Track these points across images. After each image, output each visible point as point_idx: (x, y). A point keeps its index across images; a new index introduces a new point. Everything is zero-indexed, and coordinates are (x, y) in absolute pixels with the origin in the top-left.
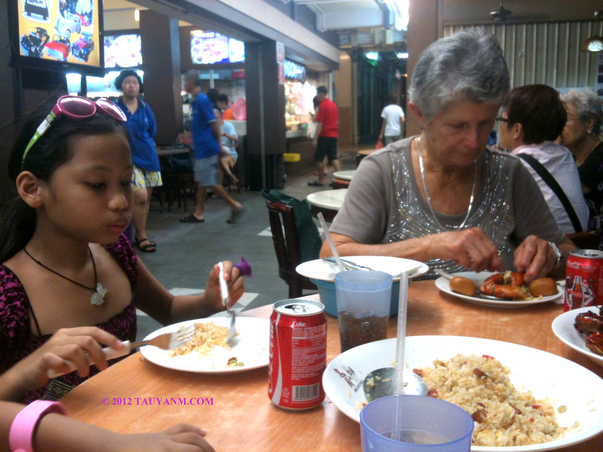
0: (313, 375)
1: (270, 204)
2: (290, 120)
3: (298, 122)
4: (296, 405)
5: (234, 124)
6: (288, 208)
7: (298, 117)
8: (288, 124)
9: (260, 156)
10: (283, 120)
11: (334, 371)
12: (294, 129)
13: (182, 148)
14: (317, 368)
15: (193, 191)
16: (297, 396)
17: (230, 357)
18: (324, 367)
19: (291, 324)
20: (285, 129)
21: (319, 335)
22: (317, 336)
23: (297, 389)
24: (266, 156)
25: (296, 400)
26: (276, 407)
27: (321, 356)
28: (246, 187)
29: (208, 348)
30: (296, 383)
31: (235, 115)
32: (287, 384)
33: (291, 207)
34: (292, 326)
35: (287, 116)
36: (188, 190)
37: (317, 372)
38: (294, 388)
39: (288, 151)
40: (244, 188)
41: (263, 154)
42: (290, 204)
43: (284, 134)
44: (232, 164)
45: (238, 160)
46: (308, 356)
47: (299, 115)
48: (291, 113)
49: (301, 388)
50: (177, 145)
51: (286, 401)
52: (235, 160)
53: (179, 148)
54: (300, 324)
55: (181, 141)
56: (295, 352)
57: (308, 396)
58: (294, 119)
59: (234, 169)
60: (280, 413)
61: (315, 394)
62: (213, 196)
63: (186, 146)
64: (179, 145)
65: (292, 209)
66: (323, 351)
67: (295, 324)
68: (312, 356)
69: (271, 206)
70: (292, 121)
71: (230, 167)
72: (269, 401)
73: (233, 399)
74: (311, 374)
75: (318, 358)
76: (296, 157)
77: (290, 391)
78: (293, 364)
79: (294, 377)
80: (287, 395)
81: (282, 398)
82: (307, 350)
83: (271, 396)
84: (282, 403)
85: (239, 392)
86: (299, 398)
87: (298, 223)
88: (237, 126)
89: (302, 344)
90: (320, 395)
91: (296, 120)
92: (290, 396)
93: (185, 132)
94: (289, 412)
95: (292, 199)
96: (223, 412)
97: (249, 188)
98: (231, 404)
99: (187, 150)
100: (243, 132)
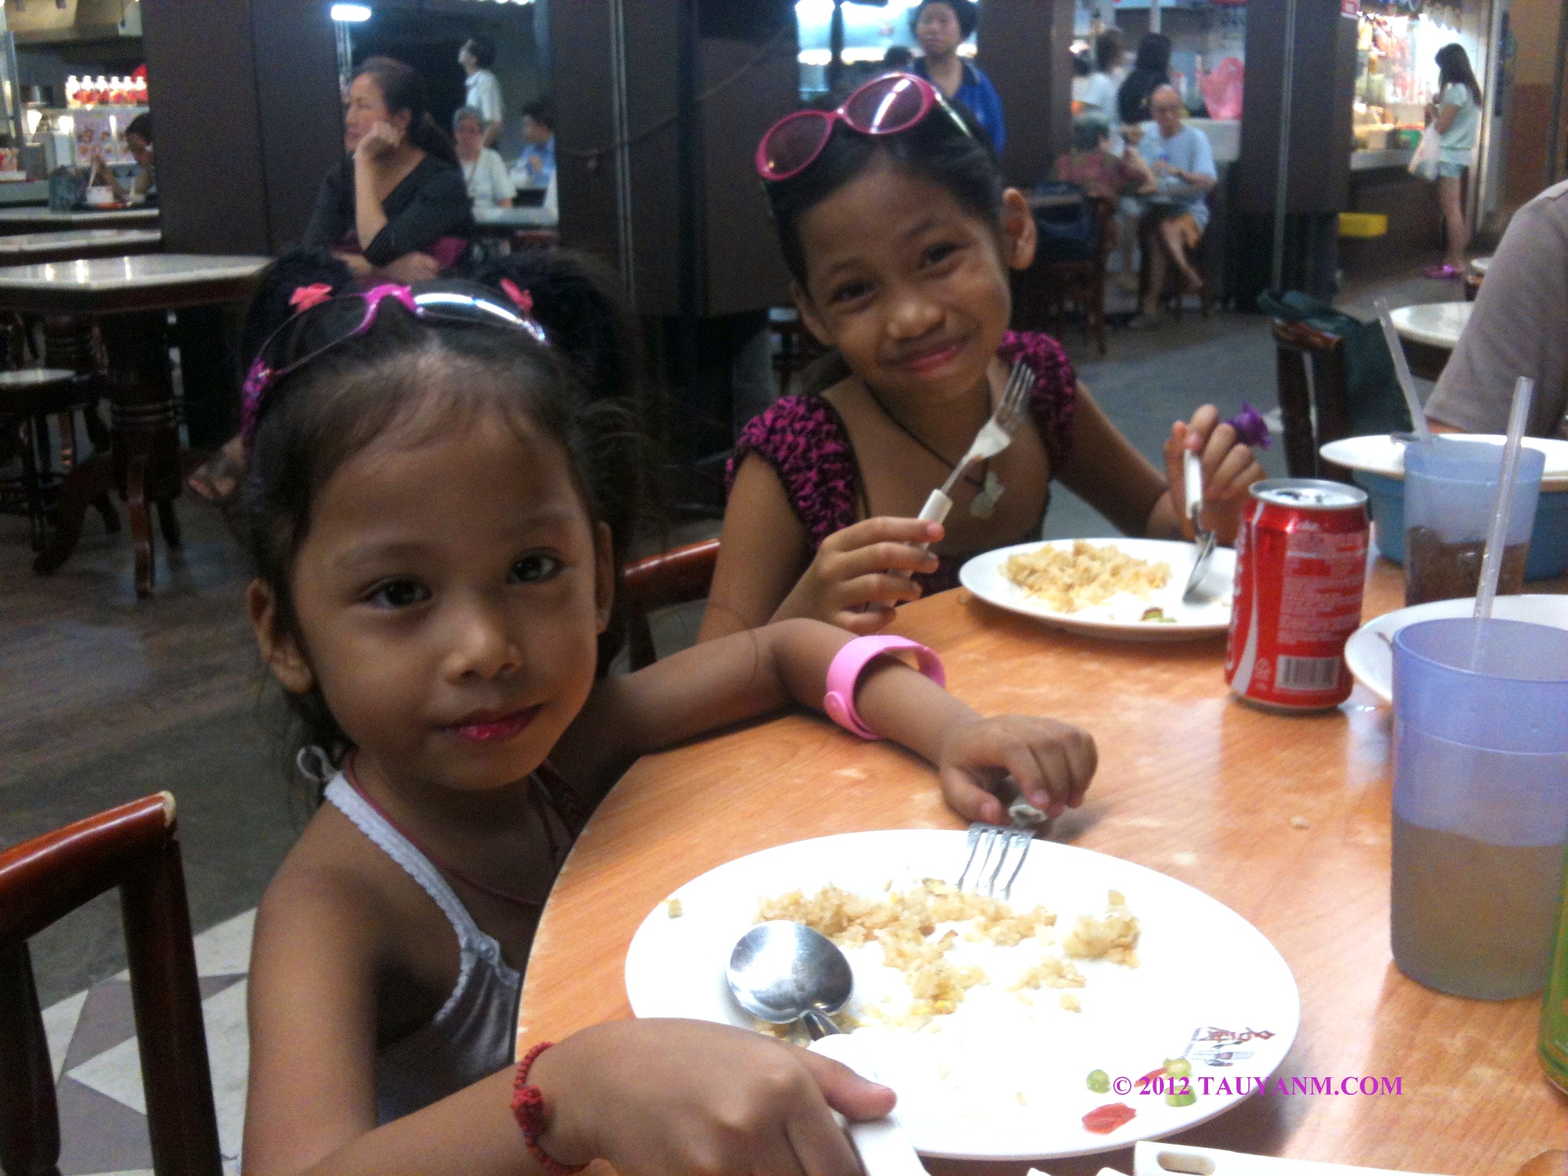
0: (1325, 637)
1: (1285, 330)
2: (1367, 119)
3: (1388, 127)
4: (1282, 698)
5: (1207, 130)
6: (1327, 341)
7: (1390, 114)
8: (1359, 130)
9: (1271, 215)
10: (1348, 116)
11: (1376, 639)
12: (1377, 145)
13: (1063, 193)
14: (1338, 623)
15: (1081, 308)
16: (1287, 679)
17: (1148, 606)
18: (1355, 626)
19: (1286, 523)
20: (1348, 143)
21: (1349, 554)
22: (1343, 555)
23: (1288, 663)
24: (1288, 216)
25: (1283, 687)
26: (1240, 701)
27: (1349, 600)
28: (1225, 301)
29: (1101, 592)
30: (1287, 650)
31: (1211, 106)
32: (1268, 650)
33: (1336, 338)
34: (1289, 529)
35: (1359, 107)
36: (1069, 305)
37: (1336, 633)
38: (1282, 661)
39: (1353, 207)
40: (1218, 306)
41: (1281, 211)
42: (1336, 332)
43: (1346, 160)
44: (1193, 238)
45: (1209, 228)
46: (1319, 596)
47: (1395, 106)
48: (1371, 100)
49: (1298, 664)
50: (1051, 186)
51: (1262, 687)
52: (1201, 229)
53: (1055, 193)
54: (1307, 526)
55: (1063, 175)
56: (1291, 585)
57: (1312, 680)
58: (1377, 118)
59: (1195, 254)
60: (1245, 712)
61: (1328, 678)
62: (1133, 323)
63: (1073, 186)
64: (1057, 184)
65: (1339, 344)
66: (1356, 590)
67: (1295, 525)
68: (1327, 595)
69: (1283, 334)
70: (1374, 122)
71: (1186, 248)
72: (1226, 690)
73: (1147, 680)
74: (1322, 635)
75: (1341, 604)
76: (1374, 225)
77: (1273, 665)
78: (1284, 608)
79: (1284, 638)
80: (1264, 674)
81: (1254, 682)
82: (1317, 582)
83: (1230, 677)
84: (1252, 690)
85: (1164, 671)
86: (1291, 682)
87: (1354, 381)
88: (1215, 137)
89: (1308, 568)
90: (1340, 683)
91: (1384, 120)
92: (1272, 676)
93: (1074, 150)
94: (1266, 711)
95: (1344, 318)
96: (1124, 698)
97: (1232, 305)
98: (1143, 687)
99: (1074, 198)
100: (1230, 151)
